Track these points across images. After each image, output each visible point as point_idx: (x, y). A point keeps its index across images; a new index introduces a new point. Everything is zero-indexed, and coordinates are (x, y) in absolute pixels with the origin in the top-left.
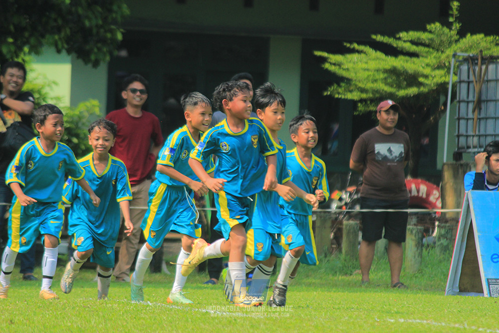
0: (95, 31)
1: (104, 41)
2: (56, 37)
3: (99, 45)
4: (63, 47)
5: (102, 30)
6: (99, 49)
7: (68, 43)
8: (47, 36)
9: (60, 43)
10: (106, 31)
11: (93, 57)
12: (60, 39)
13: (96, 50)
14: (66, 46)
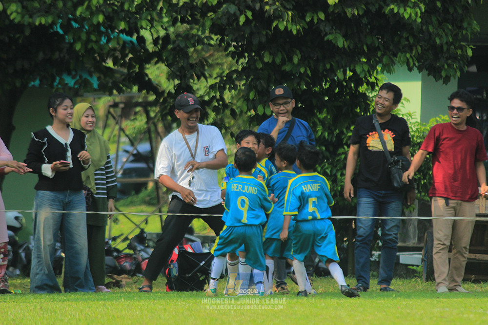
0: (445, 48)
1: (455, 58)
2: (408, 55)
3: (449, 61)
4: (414, 64)
5: (452, 47)
6: (449, 65)
7: (418, 62)
8: (399, 54)
9: (411, 61)
10: (456, 48)
11: (443, 74)
12: (411, 56)
13: (446, 67)
14: (417, 64)
